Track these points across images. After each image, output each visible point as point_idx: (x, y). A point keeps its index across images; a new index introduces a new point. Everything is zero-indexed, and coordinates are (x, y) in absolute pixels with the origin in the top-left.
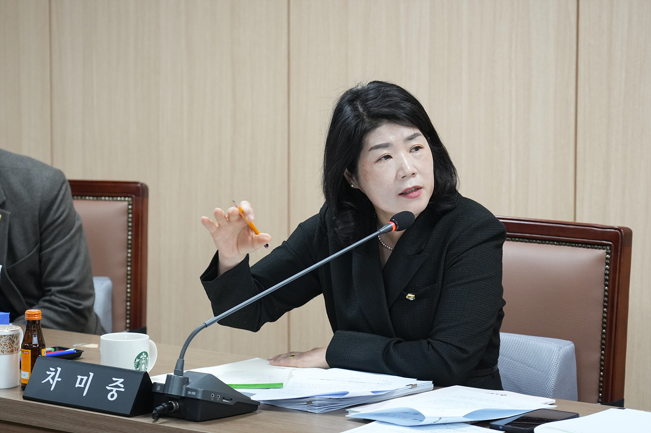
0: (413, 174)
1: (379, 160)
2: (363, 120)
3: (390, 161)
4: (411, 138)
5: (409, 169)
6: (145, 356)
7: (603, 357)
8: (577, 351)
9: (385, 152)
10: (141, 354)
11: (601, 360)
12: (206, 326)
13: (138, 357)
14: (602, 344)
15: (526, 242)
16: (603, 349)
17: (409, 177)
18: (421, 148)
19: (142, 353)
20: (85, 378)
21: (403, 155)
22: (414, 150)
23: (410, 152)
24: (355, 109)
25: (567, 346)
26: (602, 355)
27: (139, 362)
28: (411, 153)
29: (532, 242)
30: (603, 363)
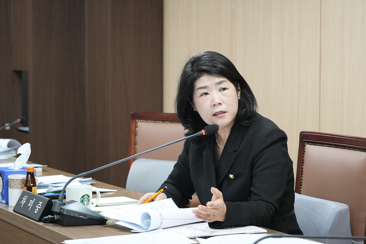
17: (218, 106)
18: (227, 89)
20: (32, 201)
22: (222, 90)
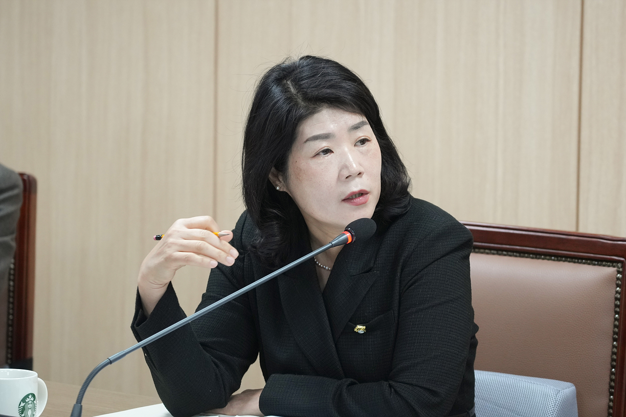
0: (360, 174)
1: (317, 154)
2: (296, 104)
3: (329, 156)
4: (356, 127)
5: (355, 167)
6: (32, 399)
7: (611, 404)
8: (579, 395)
9: (324, 144)
10: (27, 396)
11: (610, 407)
12: (111, 362)
13: (24, 400)
14: (611, 387)
15: (516, 256)
16: (611, 394)
17: (355, 178)
18: (368, 141)
19: (29, 395)
21: (346, 149)
23: (355, 145)
24: (286, 90)
25: (567, 389)
26: (610, 400)
27: (24, 407)
28: (356, 148)
29: (523, 257)
30: (611, 411)
